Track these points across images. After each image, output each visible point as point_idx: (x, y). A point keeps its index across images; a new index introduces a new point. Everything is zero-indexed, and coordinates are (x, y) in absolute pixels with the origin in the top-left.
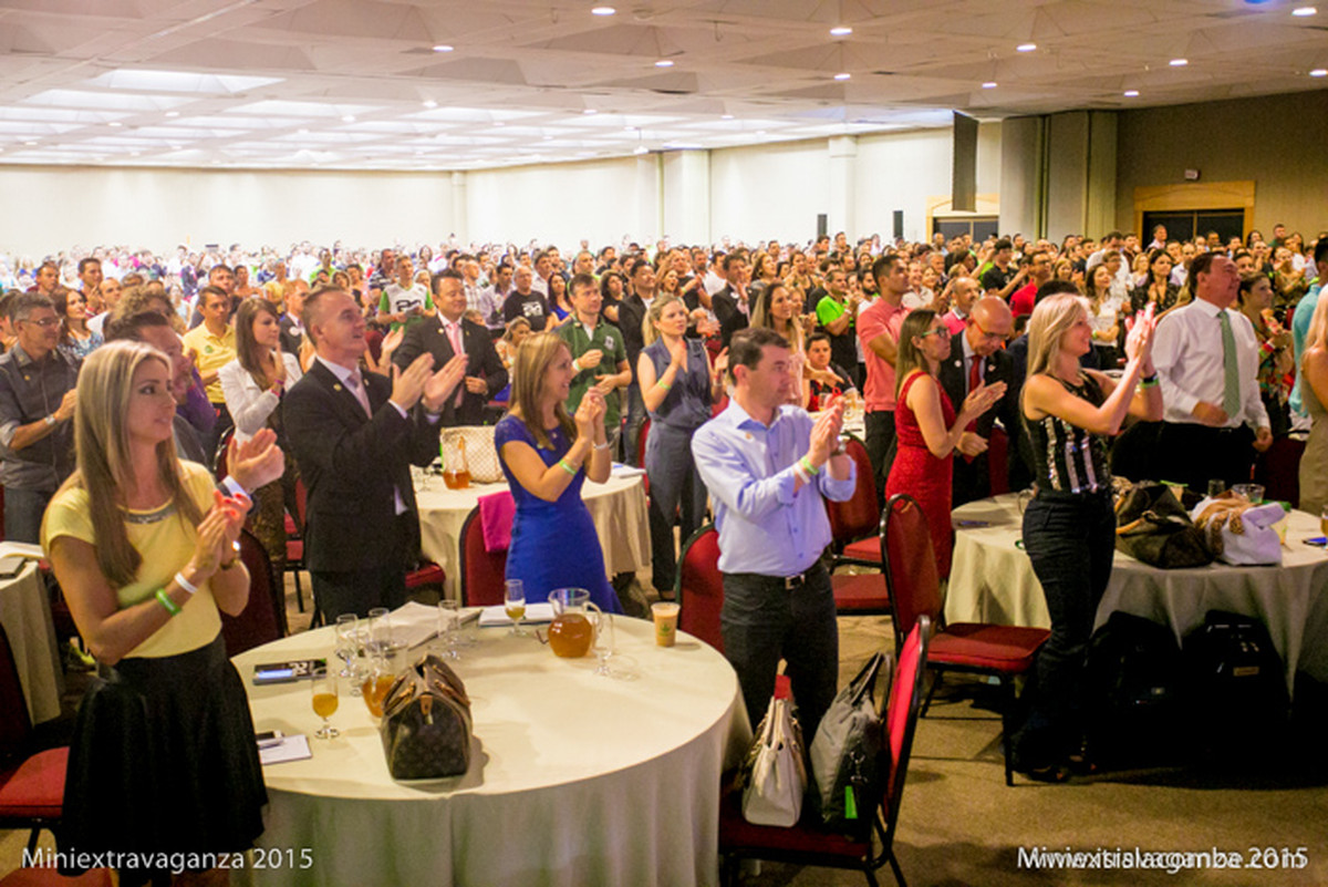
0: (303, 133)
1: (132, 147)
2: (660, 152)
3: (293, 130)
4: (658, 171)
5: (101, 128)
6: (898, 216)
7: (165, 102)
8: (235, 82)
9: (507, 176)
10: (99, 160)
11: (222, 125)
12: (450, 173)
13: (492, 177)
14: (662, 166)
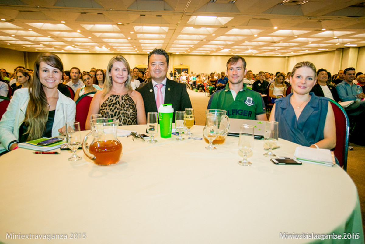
2: (343, 49)
12: (285, 57)
13: (295, 58)
14: (343, 52)
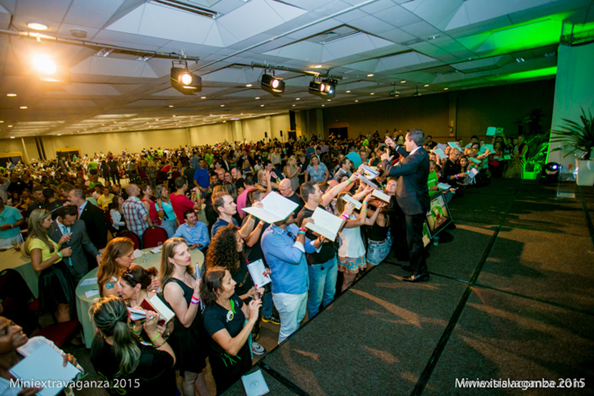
0: (148, 123)
1: (111, 128)
2: (230, 121)
3: (145, 123)
5: (100, 126)
6: (281, 132)
7: (113, 120)
8: (128, 116)
9: (198, 128)
10: (103, 131)
11: (129, 123)
12: (185, 128)
13: (195, 128)
14: (231, 124)
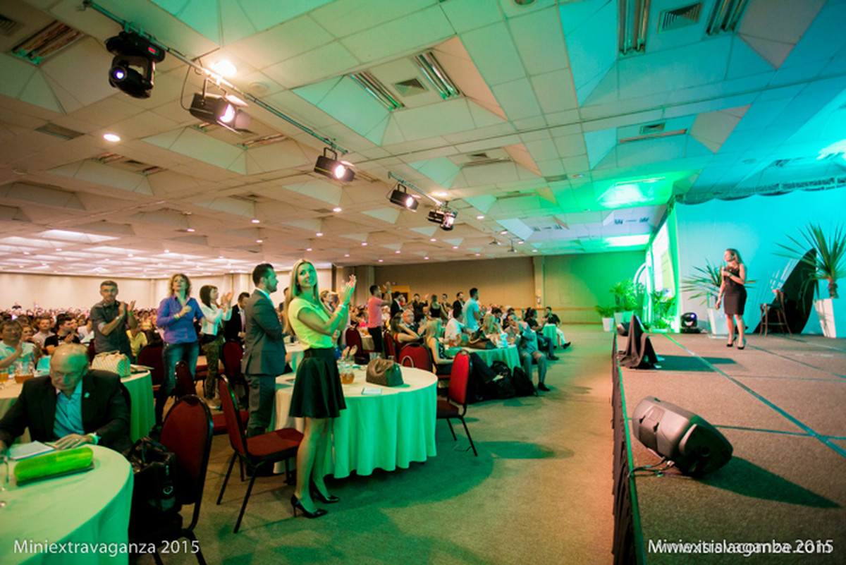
2: (232, 274)
4: (231, 280)
